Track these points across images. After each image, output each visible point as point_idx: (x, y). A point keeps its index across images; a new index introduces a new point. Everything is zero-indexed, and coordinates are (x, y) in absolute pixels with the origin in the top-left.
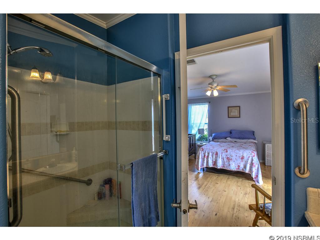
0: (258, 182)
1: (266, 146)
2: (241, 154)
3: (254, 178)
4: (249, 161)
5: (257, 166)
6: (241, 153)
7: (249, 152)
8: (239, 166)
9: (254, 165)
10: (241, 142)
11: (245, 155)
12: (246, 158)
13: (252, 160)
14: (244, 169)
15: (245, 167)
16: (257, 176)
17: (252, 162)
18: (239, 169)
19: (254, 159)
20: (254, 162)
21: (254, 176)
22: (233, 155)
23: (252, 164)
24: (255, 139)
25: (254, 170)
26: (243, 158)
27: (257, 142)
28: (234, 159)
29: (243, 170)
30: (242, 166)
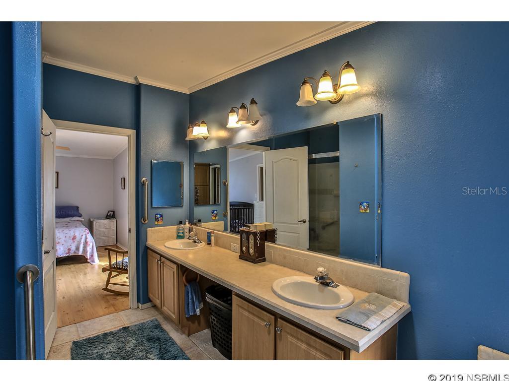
0: (94, 262)
1: (95, 223)
2: (72, 234)
3: (88, 258)
4: (83, 241)
5: (91, 245)
6: (71, 232)
7: (82, 230)
8: (69, 249)
9: (88, 243)
10: (62, 222)
11: (77, 234)
12: (78, 239)
13: (86, 238)
14: (77, 252)
15: (78, 248)
16: (92, 256)
17: (86, 241)
18: (69, 253)
19: (88, 237)
20: (88, 240)
21: (88, 256)
22: (61, 237)
23: (86, 243)
24: (80, 216)
25: (89, 249)
26: (74, 238)
27: (83, 220)
28: (63, 241)
29: (75, 252)
30: (73, 248)
